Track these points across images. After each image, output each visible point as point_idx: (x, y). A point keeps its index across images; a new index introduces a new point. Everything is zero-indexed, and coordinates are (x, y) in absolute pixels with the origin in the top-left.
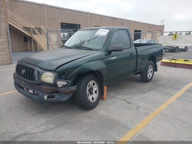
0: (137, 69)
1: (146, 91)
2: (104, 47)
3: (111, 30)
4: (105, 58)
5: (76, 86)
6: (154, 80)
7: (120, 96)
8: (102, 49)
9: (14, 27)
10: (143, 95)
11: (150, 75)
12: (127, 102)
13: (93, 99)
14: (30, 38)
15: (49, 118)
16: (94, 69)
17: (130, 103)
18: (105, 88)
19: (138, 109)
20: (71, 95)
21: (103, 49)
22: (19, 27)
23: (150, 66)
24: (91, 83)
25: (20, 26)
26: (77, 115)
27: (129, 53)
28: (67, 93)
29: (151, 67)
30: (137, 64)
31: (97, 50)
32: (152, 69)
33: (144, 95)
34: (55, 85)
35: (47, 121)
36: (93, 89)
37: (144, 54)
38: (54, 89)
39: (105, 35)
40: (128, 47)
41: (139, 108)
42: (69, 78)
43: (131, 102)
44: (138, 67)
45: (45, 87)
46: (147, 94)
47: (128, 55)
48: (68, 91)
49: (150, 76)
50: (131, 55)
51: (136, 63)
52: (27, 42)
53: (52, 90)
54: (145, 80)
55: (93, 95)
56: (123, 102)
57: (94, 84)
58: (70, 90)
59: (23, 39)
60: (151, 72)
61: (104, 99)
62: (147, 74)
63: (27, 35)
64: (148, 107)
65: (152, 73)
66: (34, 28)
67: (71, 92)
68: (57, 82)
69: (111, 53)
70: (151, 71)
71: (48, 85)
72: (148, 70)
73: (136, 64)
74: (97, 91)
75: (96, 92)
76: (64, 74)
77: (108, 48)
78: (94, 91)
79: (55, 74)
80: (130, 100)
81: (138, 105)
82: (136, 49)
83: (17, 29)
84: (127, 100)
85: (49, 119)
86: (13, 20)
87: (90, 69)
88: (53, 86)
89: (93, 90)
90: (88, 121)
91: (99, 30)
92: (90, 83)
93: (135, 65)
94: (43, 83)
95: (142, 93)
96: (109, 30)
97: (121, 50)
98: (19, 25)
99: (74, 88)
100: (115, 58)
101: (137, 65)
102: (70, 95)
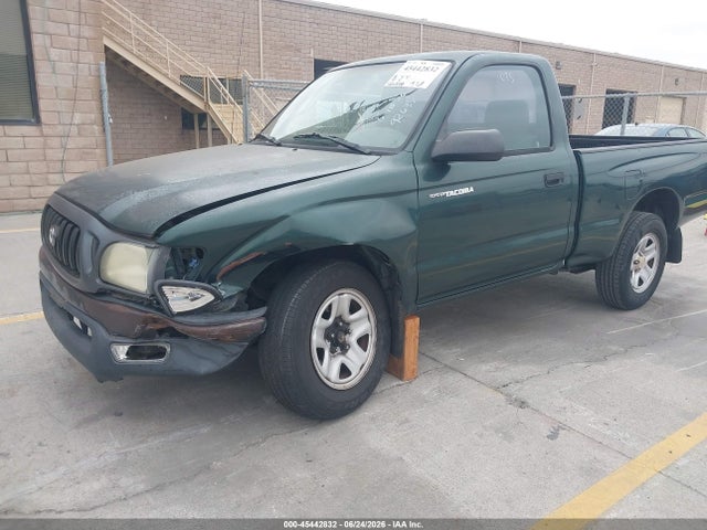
0: (580, 249)
1: (614, 348)
2: (413, 142)
3: (456, 67)
4: (410, 191)
5: (263, 311)
6: (661, 302)
7: (484, 367)
8: (404, 148)
9: (147, 75)
10: (596, 367)
11: (640, 276)
12: (508, 396)
13: (345, 371)
14: (203, 116)
15: (141, 442)
16: (351, 240)
17: (523, 404)
18: (412, 326)
19: (553, 436)
20: (237, 350)
21: (409, 148)
22: (166, 75)
23: (646, 238)
24: (340, 301)
25: (169, 72)
26: (264, 440)
27: (542, 174)
28: (217, 342)
29: (650, 242)
30: (581, 223)
31: (379, 153)
32: (653, 252)
33: (600, 369)
34: (155, 301)
35: (126, 454)
36: (352, 327)
37: (620, 183)
38: (155, 321)
39: (425, 86)
40: (538, 145)
41: (561, 432)
42: (224, 275)
43: (530, 401)
44: (585, 238)
45: (119, 308)
46: (613, 367)
47: (537, 181)
48: (217, 330)
49: (641, 282)
50: (552, 182)
51: (573, 219)
52: (192, 132)
53: (146, 321)
54: (616, 297)
55: (350, 353)
56: (490, 393)
57: (354, 307)
58: (230, 326)
59: (180, 117)
60: (650, 263)
61: (407, 372)
62: (628, 274)
63: (192, 105)
64: (608, 433)
65: (653, 271)
66: (216, 78)
67: (238, 336)
68: (165, 288)
69: (449, 167)
70: (648, 258)
71: (129, 301)
72: (636, 257)
73: (577, 225)
74: (372, 341)
75: (363, 341)
76: (200, 253)
77: (433, 144)
78: (352, 339)
79: (155, 253)
80: (525, 392)
81: (561, 418)
82: (577, 155)
83: (158, 83)
84: (513, 389)
85: (142, 446)
86: (148, 49)
87: (328, 239)
88: (150, 305)
89: (347, 332)
90: (301, 474)
91: (406, 65)
92: (333, 299)
93: (572, 229)
94: (114, 291)
95: (590, 361)
96: (447, 64)
97: (493, 156)
98: (167, 69)
99: (253, 319)
100: (465, 191)
101: (581, 229)
102: (234, 352)
